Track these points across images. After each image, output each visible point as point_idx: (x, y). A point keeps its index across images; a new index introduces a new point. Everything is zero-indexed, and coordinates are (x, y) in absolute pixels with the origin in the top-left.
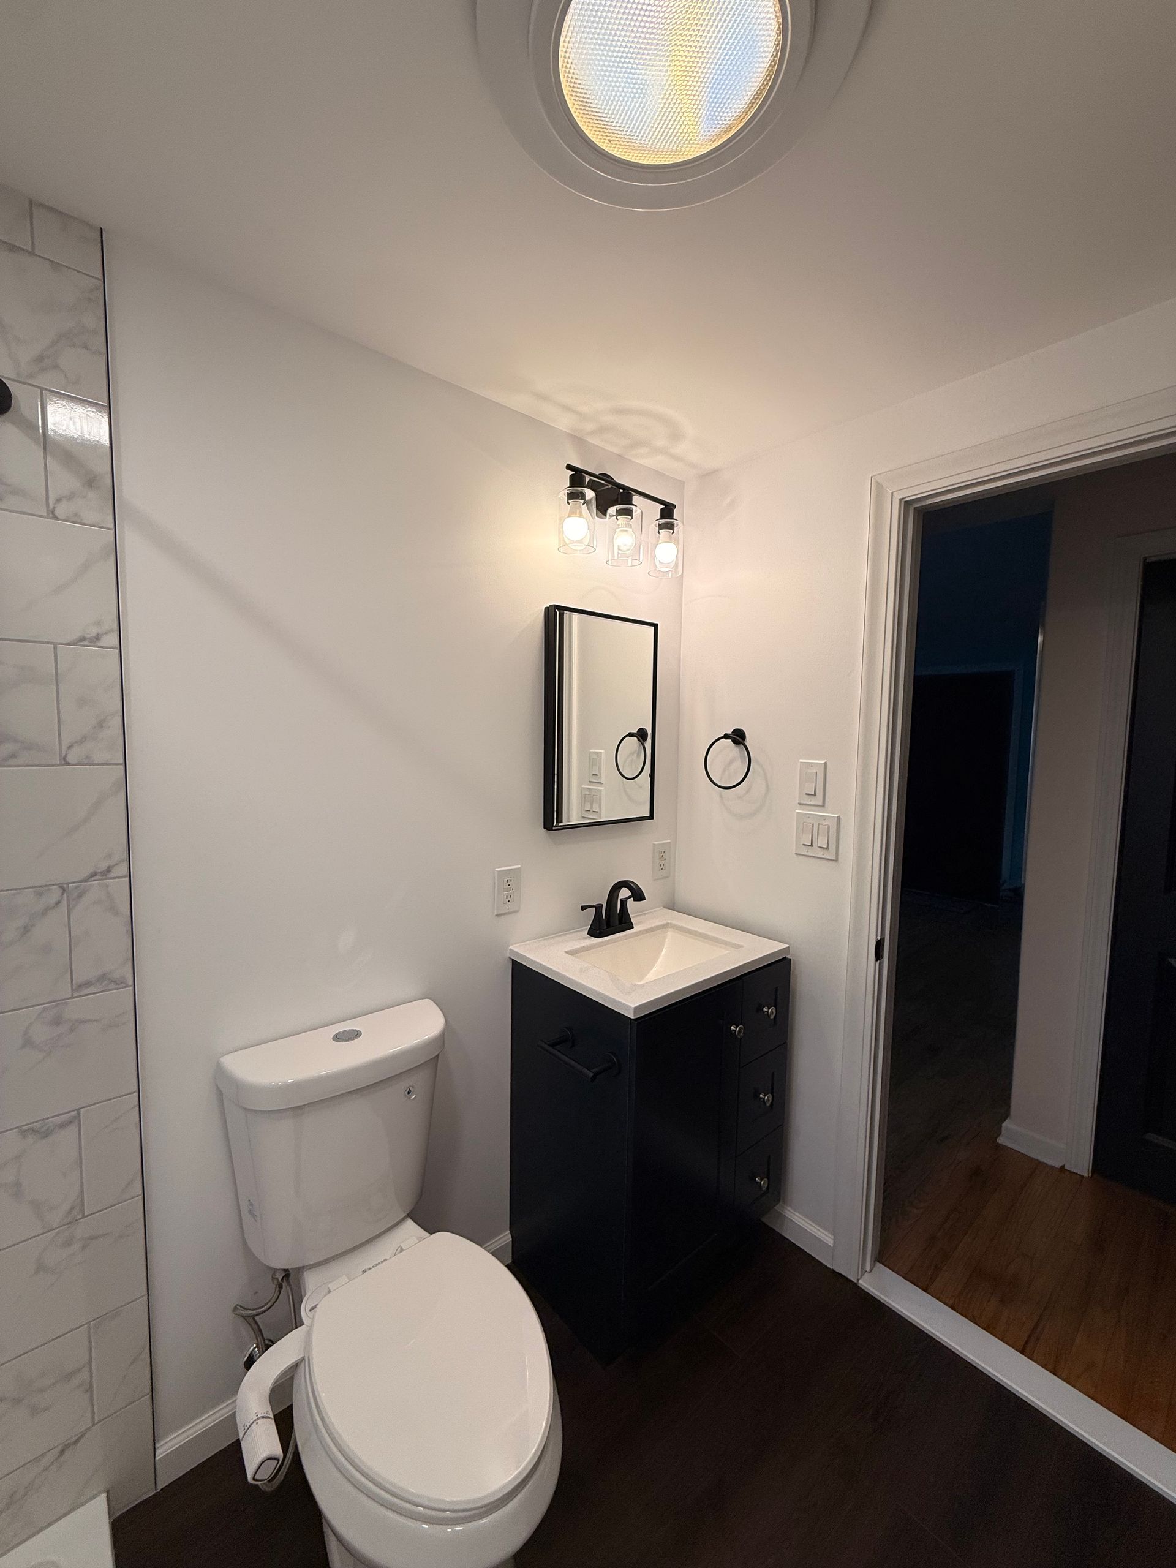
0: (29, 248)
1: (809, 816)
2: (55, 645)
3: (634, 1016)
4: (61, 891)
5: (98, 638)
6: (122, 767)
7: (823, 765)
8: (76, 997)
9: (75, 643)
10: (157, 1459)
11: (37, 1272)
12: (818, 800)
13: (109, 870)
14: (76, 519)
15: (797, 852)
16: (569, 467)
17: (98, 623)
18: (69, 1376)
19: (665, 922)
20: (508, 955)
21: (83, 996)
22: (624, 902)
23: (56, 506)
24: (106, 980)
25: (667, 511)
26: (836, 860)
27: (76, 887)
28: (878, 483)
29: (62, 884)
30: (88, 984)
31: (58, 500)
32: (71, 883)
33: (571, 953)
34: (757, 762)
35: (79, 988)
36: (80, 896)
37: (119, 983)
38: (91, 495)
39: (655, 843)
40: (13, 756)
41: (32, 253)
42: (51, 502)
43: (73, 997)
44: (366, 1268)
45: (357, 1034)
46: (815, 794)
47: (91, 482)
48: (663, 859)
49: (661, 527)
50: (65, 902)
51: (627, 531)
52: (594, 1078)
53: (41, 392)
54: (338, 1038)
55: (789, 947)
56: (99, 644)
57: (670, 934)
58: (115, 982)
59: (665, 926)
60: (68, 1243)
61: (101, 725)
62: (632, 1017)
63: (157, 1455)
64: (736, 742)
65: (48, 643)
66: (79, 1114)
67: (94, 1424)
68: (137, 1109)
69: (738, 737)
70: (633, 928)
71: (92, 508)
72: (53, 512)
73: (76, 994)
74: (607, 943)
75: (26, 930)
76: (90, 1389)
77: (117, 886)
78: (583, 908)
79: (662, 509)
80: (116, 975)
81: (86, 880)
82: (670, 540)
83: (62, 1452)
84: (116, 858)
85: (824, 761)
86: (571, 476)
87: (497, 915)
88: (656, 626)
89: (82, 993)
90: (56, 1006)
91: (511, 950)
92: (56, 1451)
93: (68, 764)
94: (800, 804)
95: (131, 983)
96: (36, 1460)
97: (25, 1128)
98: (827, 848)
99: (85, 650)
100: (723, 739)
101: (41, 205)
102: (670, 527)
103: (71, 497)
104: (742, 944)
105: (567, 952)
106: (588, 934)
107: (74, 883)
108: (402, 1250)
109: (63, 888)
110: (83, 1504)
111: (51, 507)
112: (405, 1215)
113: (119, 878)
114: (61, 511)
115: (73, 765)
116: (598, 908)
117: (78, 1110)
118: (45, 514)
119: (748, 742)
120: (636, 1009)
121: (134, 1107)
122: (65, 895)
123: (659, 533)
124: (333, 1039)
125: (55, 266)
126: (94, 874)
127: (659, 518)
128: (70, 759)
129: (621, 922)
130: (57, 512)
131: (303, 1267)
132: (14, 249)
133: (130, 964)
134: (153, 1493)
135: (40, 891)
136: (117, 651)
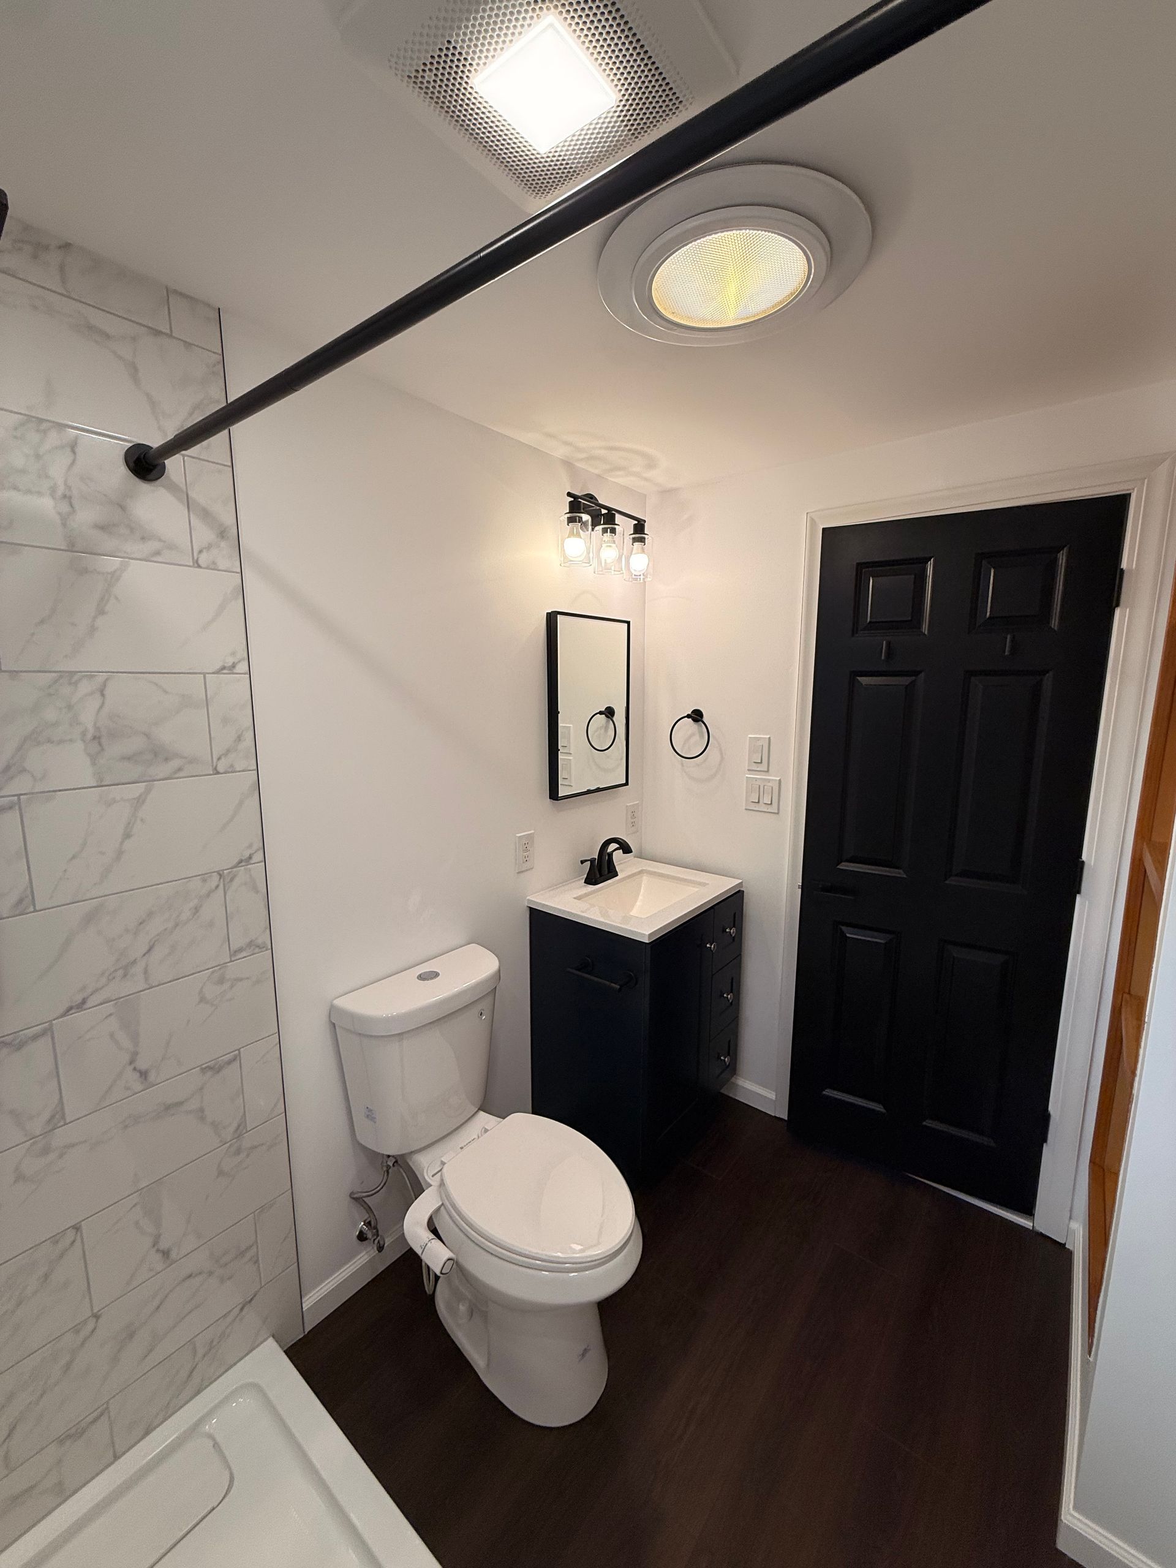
0: (168, 331)
1: (756, 779)
2: (204, 674)
3: (649, 940)
4: (219, 877)
5: (234, 666)
6: (255, 772)
7: (767, 740)
8: (234, 961)
9: (217, 672)
10: (304, 1310)
11: (218, 1177)
12: (764, 767)
13: (250, 857)
14: (213, 567)
15: (747, 808)
16: (569, 494)
17: (233, 654)
18: (242, 1254)
19: (640, 869)
20: (526, 904)
21: (239, 959)
22: (610, 855)
23: (199, 556)
24: (253, 946)
25: (639, 527)
26: (778, 813)
27: (230, 872)
28: (812, 520)
29: (219, 871)
30: (240, 950)
31: (200, 552)
32: (226, 870)
33: (579, 898)
34: (714, 737)
35: (234, 953)
36: (232, 880)
37: (261, 947)
38: (223, 544)
39: (628, 805)
40: (180, 769)
41: (170, 336)
42: (195, 555)
43: (231, 961)
44: (463, 1145)
45: (435, 975)
46: (761, 762)
47: (222, 534)
48: (633, 816)
49: (635, 540)
50: (221, 886)
51: (610, 546)
52: (620, 990)
53: (184, 459)
54: (421, 977)
55: (742, 882)
56: (235, 671)
57: (645, 879)
58: (258, 946)
59: (641, 872)
60: (238, 1152)
61: (239, 738)
62: (647, 942)
63: (304, 1306)
64: (695, 720)
65: (200, 673)
66: (239, 1053)
67: (261, 1288)
68: (278, 1045)
69: (697, 716)
70: (617, 875)
71: (224, 556)
72: (197, 561)
73: (233, 959)
74: (602, 888)
75: (196, 910)
76: (257, 1262)
77: (257, 869)
78: (582, 862)
79: (635, 525)
80: (260, 941)
81: (236, 866)
82: (643, 551)
83: (242, 1309)
84: (255, 847)
85: (768, 736)
86: (570, 502)
87: (518, 873)
88: (628, 623)
89: (237, 957)
90: (220, 969)
91: (528, 900)
92: (237, 1310)
93: (218, 773)
94: (748, 770)
95: (270, 947)
96: (225, 1316)
97: (204, 1066)
98: (771, 804)
99: (224, 677)
100: (686, 718)
101: (175, 292)
102: (642, 540)
103: (209, 547)
104: (707, 882)
105: (575, 898)
106: (585, 882)
107: (228, 869)
108: (486, 1131)
109: (220, 875)
110: (258, 1346)
111: (196, 558)
112: (477, 1109)
113: (258, 863)
114: (204, 559)
115: (222, 774)
116: (592, 861)
117: (239, 1050)
118: (191, 564)
119: (705, 719)
120: (650, 935)
121: (276, 1045)
122: (222, 880)
123: (633, 545)
124: (418, 978)
125: (188, 345)
126: (241, 861)
127: (632, 533)
128: (220, 769)
129: (609, 872)
130: (200, 562)
131: (412, 1152)
132: (157, 333)
133: (268, 931)
134: (302, 1336)
135: (204, 877)
136: (248, 676)
